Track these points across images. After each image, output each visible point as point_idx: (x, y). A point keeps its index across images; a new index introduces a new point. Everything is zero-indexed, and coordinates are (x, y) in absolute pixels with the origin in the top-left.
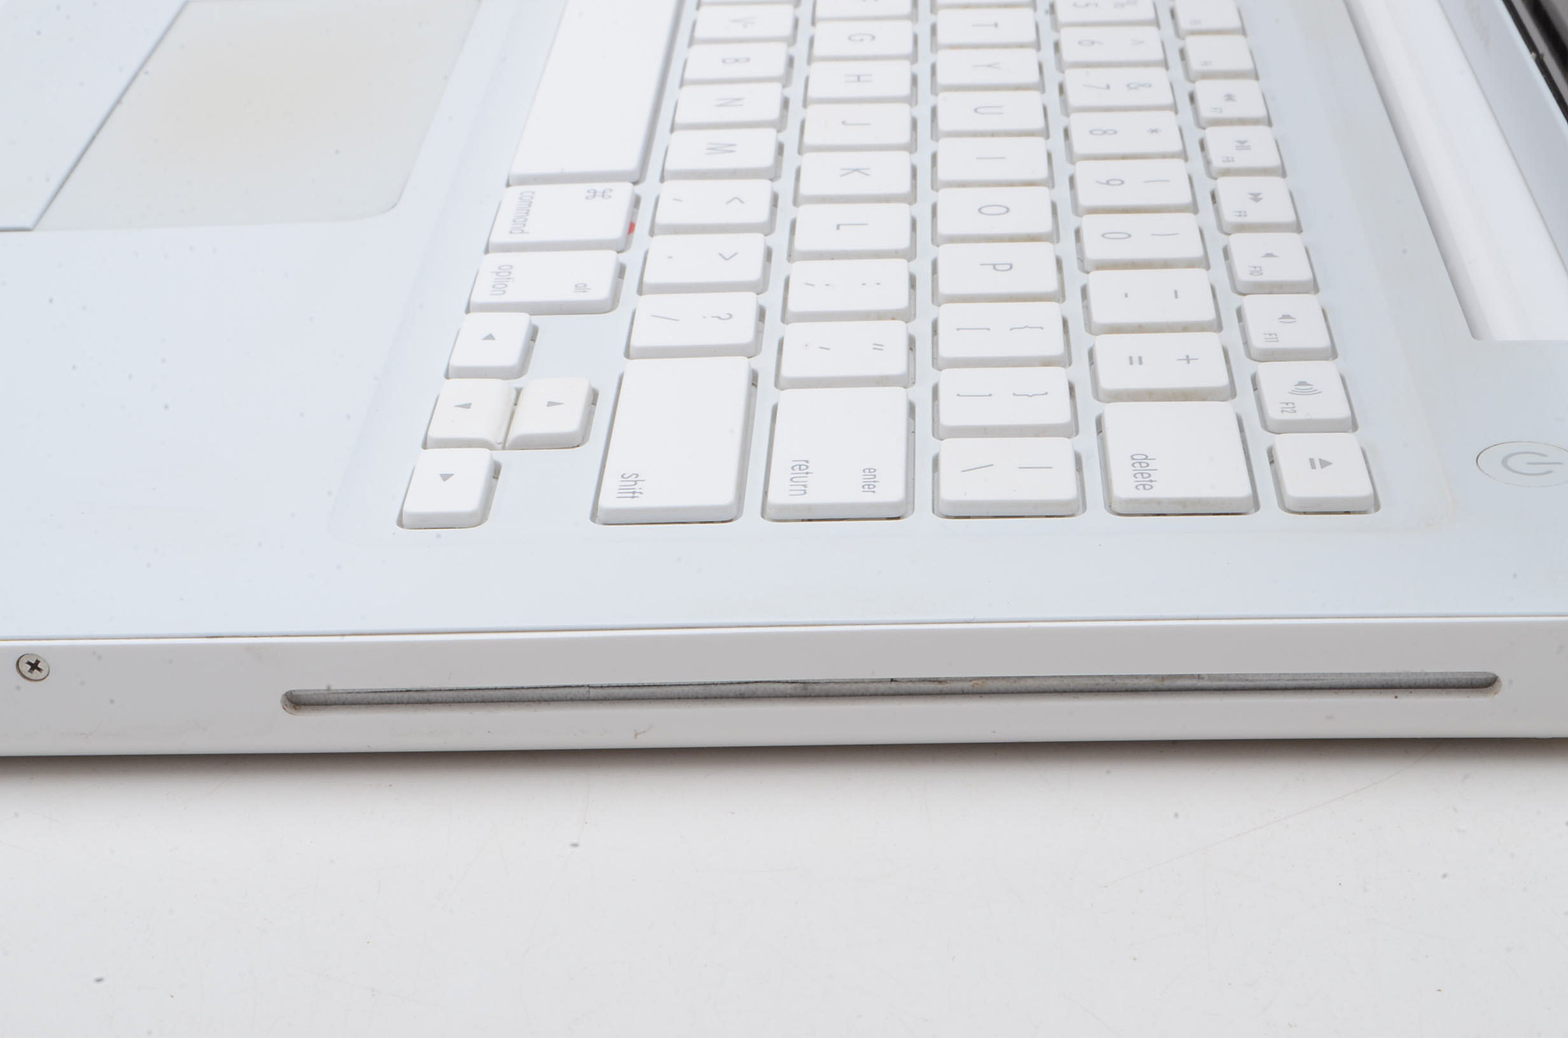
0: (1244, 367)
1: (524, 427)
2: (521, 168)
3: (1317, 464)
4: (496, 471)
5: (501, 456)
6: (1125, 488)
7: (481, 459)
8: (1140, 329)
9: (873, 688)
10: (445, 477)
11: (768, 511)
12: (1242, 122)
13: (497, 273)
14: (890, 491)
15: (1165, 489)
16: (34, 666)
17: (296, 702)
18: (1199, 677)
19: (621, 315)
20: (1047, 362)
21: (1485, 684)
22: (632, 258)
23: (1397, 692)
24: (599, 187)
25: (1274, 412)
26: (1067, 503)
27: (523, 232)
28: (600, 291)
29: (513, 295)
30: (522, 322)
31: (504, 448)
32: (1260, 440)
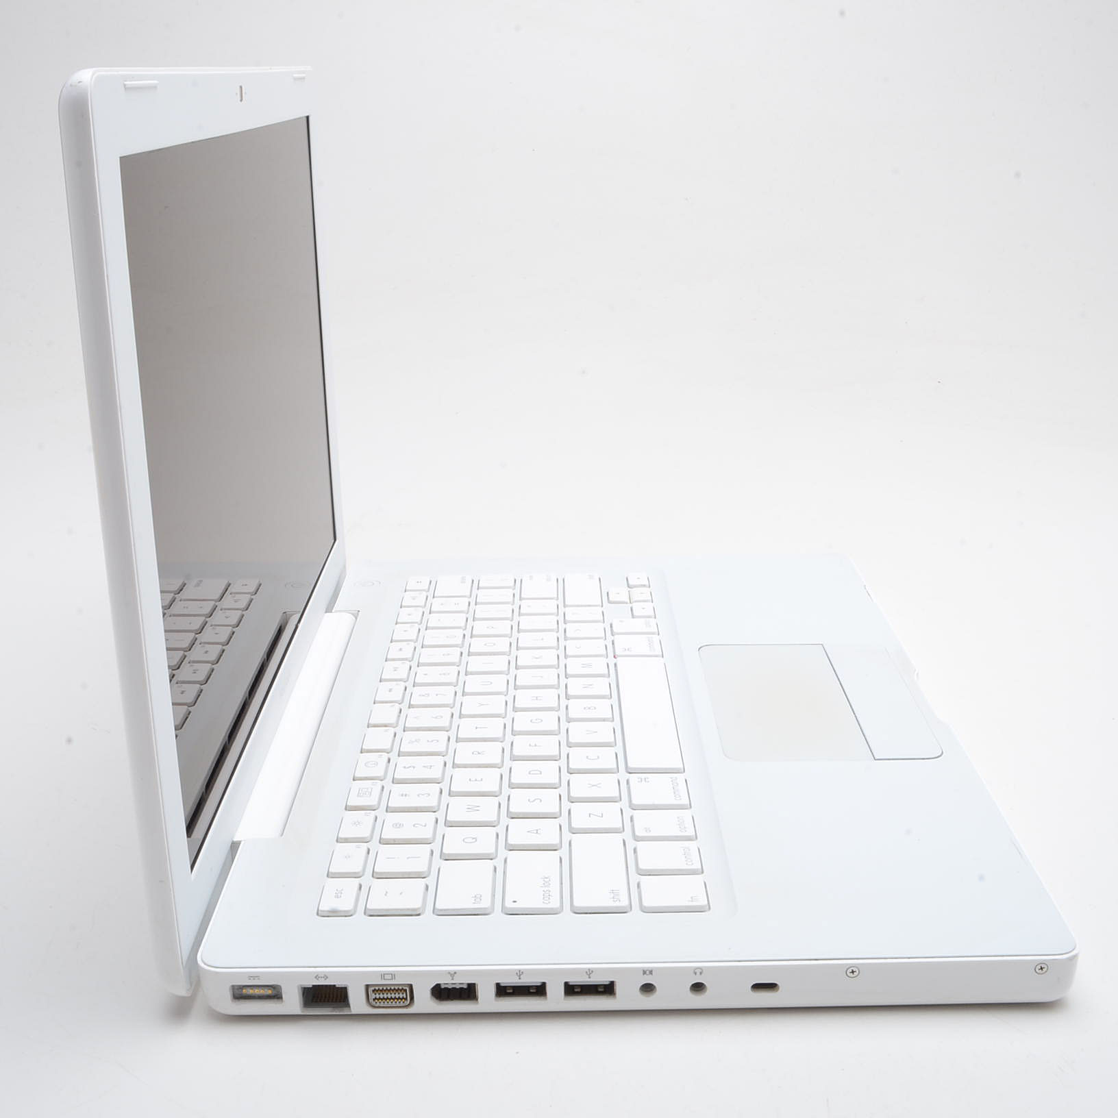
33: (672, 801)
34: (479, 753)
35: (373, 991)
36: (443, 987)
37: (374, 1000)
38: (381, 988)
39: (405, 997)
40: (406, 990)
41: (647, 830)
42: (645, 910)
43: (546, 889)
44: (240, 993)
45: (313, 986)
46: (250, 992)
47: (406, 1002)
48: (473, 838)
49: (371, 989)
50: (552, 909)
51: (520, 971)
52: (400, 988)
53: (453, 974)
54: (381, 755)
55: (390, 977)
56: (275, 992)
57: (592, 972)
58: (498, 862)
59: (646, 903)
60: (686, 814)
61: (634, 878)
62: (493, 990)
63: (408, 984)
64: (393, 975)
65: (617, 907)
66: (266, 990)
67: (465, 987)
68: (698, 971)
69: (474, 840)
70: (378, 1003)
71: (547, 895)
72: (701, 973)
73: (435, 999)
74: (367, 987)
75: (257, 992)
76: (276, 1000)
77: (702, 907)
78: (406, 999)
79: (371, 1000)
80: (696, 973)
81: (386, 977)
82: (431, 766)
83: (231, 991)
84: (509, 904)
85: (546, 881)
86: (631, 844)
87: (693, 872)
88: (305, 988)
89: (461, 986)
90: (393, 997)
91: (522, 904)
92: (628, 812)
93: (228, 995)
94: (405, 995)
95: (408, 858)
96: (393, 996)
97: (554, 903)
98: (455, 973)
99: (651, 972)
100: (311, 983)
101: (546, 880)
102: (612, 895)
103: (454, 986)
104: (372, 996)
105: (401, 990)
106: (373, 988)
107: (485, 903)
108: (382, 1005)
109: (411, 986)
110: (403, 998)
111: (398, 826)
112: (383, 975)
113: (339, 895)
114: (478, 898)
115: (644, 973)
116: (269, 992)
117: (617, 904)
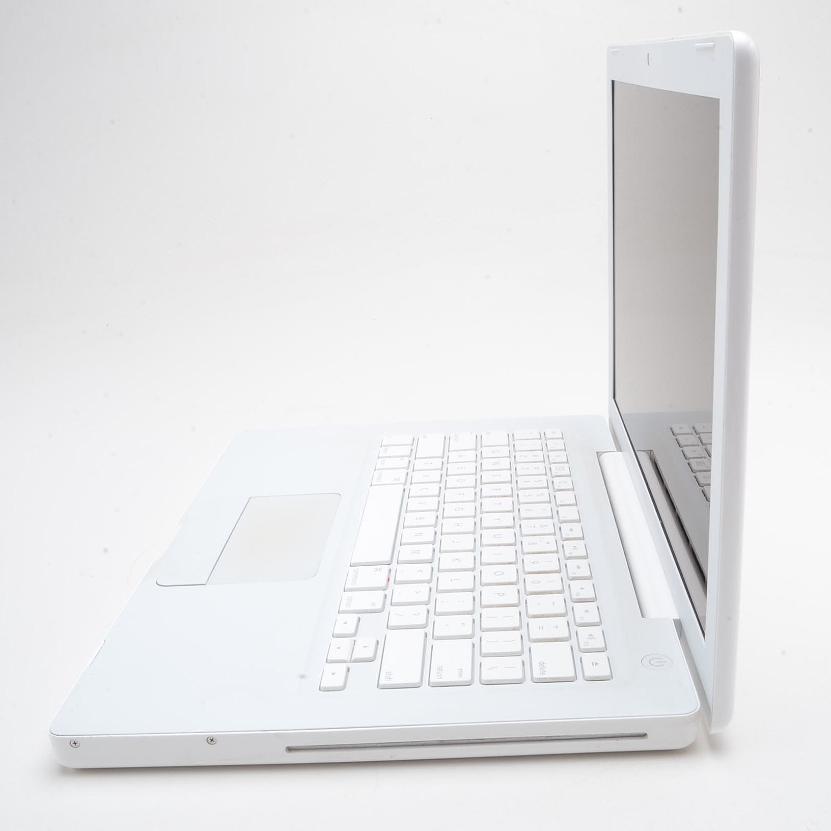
0: (574, 628)
1: (356, 656)
2: (354, 561)
3: (594, 664)
4: (348, 670)
5: (350, 665)
6: (537, 675)
7: (344, 667)
8: (543, 616)
9: (462, 742)
10: (333, 674)
11: (430, 684)
12: (575, 539)
13: (348, 599)
14: (467, 677)
15: (549, 675)
16: (212, 740)
17: (290, 749)
18: (559, 736)
19: (385, 613)
20: (514, 629)
21: (644, 736)
22: (388, 592)
23: (618, 738)
24: (378, 567)
25: (582, 646)
26: (520, 680)
27: (355, 584)
28: (379, 606)
29: (352, 608)
30: (356, 616)
31: (350, 662)
32: (578, 654)
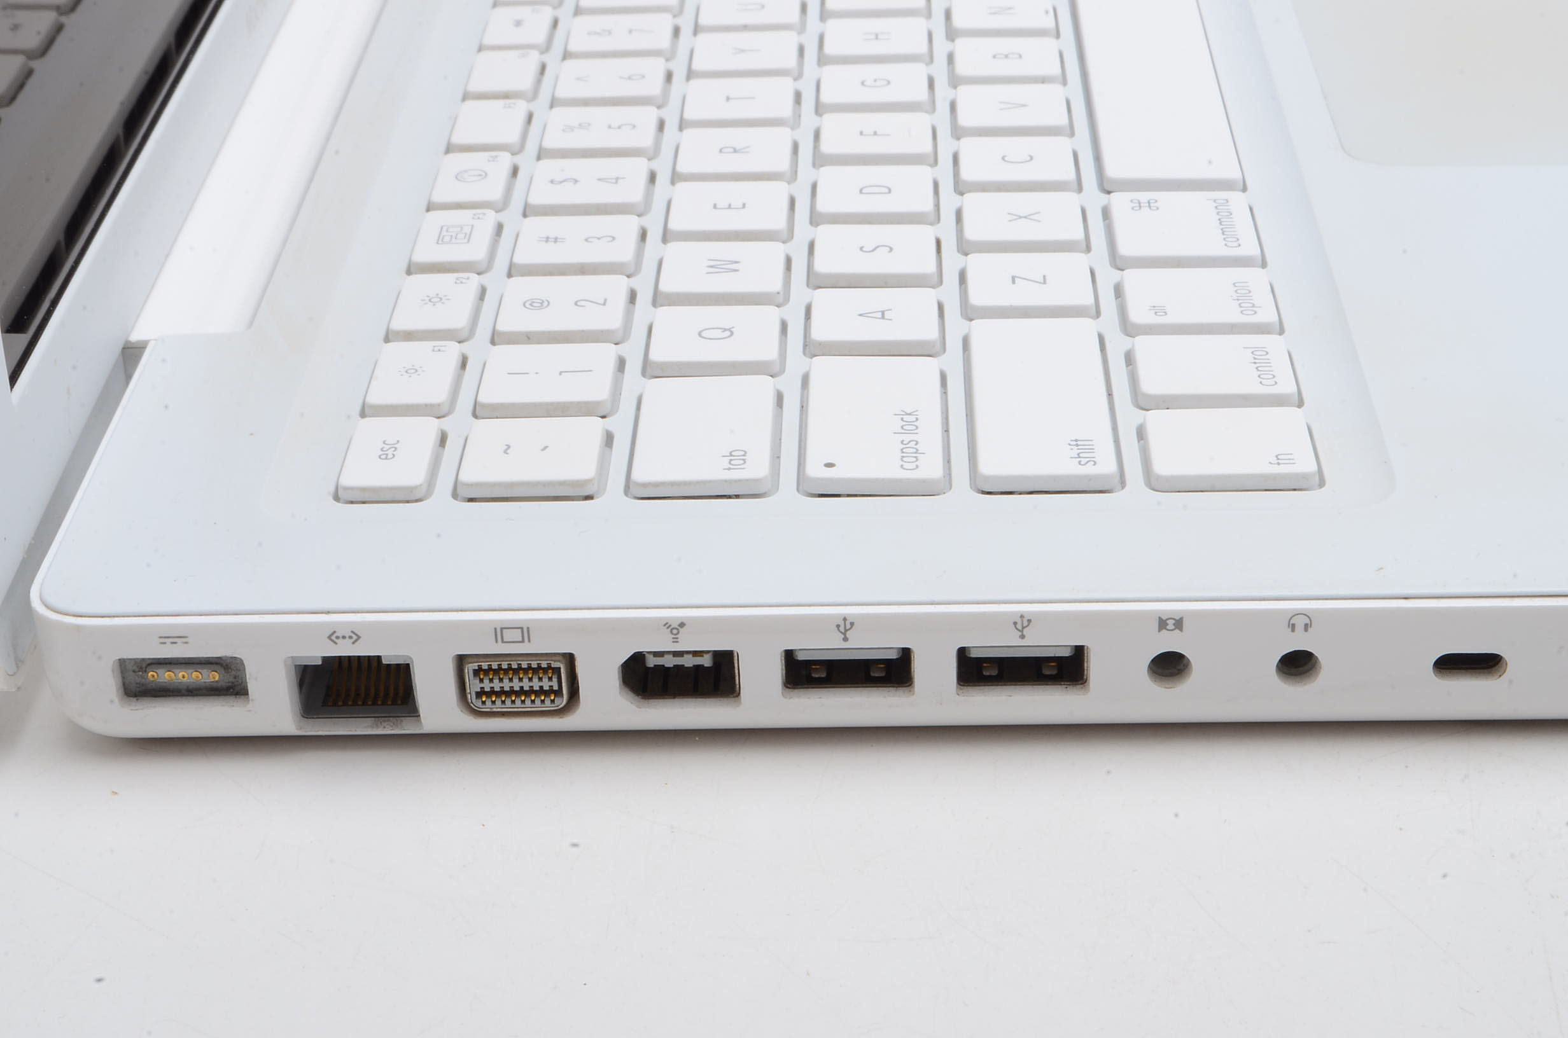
33: (1218, 249)
34: (735, 151)
35: (477, 672)
36: (651, 662)
37: (479, 695)
38: (495, 666)
39: (556, 688)
40: (557, 671)
41: (1157, 310)
42: (1156, 483)
43: (907, 438)
44: (138, 680)
45: (326, 659)
46: (165, 676)
47: (558, 701)
48: (725, 330)
49: (470, 667)
50: (924, 481)
51: (845, 619)
52: (544, 665)
53: (676, 628)
54: (496, 157)
55: (516, 635)
56: (228, 679)
57: (1029, 621)
58: (789, 384)
59: (1162, 467)
60: (1255, 277)
61: (1128, 417)
62: (776, 670)
63: (564, 655)
64: (525, 632)
65: (1089, 478)
66: (205, 672)
67: (706, 661)
68: (1300, 622)
69: (727, 333)
70: (489, 703)
71: (910, 452)
72: (1306, 627)
73: (631, 695)
74: (461, 660)
75: (183, 676)
76: (232, 699)
77: (1305, 476)
78: (558, 693)
79: (471, 697)
80: (1293, 627)
81: (509, 635)
82: (617, 179)
83: (119, 675)
84: (815, 470)
85: (909, 421)
86: (1118, 344)
87: (1278, 401)
88: (306, 667)
89: (698, 661)
90: (526, 688)
91: (848, 470)
92: (1108, 277)
93: (110, 685)
94: (555, 680)
95: (561, 373)
96: (526, 685)
97: (930, 468)
98: (682, 625)
99: (1179, 624)
100: (316, 651)
101: (906, 418)
102: (1075, 452)
103: (679, 661)
104: (473, 685)
105: (545, 670)
106: (475, 666)
107: (757, 468)
108: (498, 707)
109: (570, 659)
110: (551, 691)
111: (537, 304)
112: (499, 632)
113: (390, 452)
114: (736, 457)
115: (1162, 624)
116: (213, 677)
117: (1089, 470)
